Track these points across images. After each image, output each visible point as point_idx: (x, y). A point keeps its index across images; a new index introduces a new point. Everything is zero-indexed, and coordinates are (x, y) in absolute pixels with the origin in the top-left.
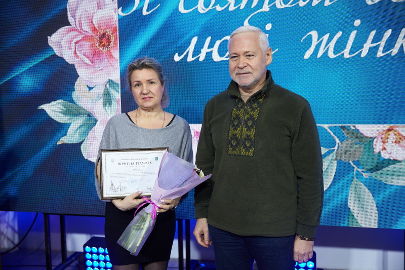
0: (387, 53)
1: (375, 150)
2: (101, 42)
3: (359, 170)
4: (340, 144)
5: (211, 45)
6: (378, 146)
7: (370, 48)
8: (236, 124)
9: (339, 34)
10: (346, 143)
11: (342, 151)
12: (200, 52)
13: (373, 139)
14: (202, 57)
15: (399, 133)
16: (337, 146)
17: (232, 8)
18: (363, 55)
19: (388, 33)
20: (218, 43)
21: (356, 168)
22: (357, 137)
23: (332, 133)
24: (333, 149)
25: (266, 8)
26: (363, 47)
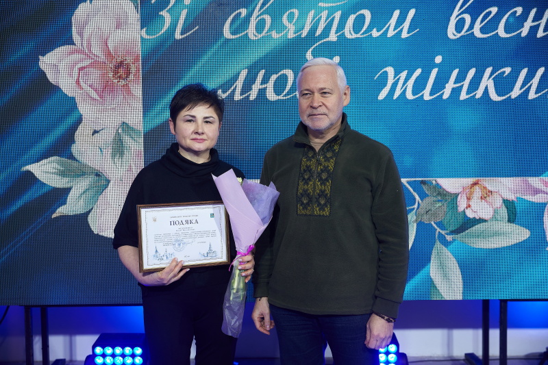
0: (471, 95)
1: (459, 208)
2: (116, 72)
3: (441, 231)
4: (420, 201)
5: (265, 81)
6: (462, 204)
7: (453, 89)
8: (306, 177)
9: (419, 71)
10: (427, 200)
11: (422, 211)
12: (251, 89)
13: (457, 195)
14: (253, 95)
15: (485, 188)
16: (417, 203)
17: (291, 35)
18: (445, 96)
19: (472, 73)
20: (274, 77)
21: (438, 230)
22: (439, 194)
23: (411, 190)
24: (412, 207)
25: (333, 37)
26: (445, 88)
